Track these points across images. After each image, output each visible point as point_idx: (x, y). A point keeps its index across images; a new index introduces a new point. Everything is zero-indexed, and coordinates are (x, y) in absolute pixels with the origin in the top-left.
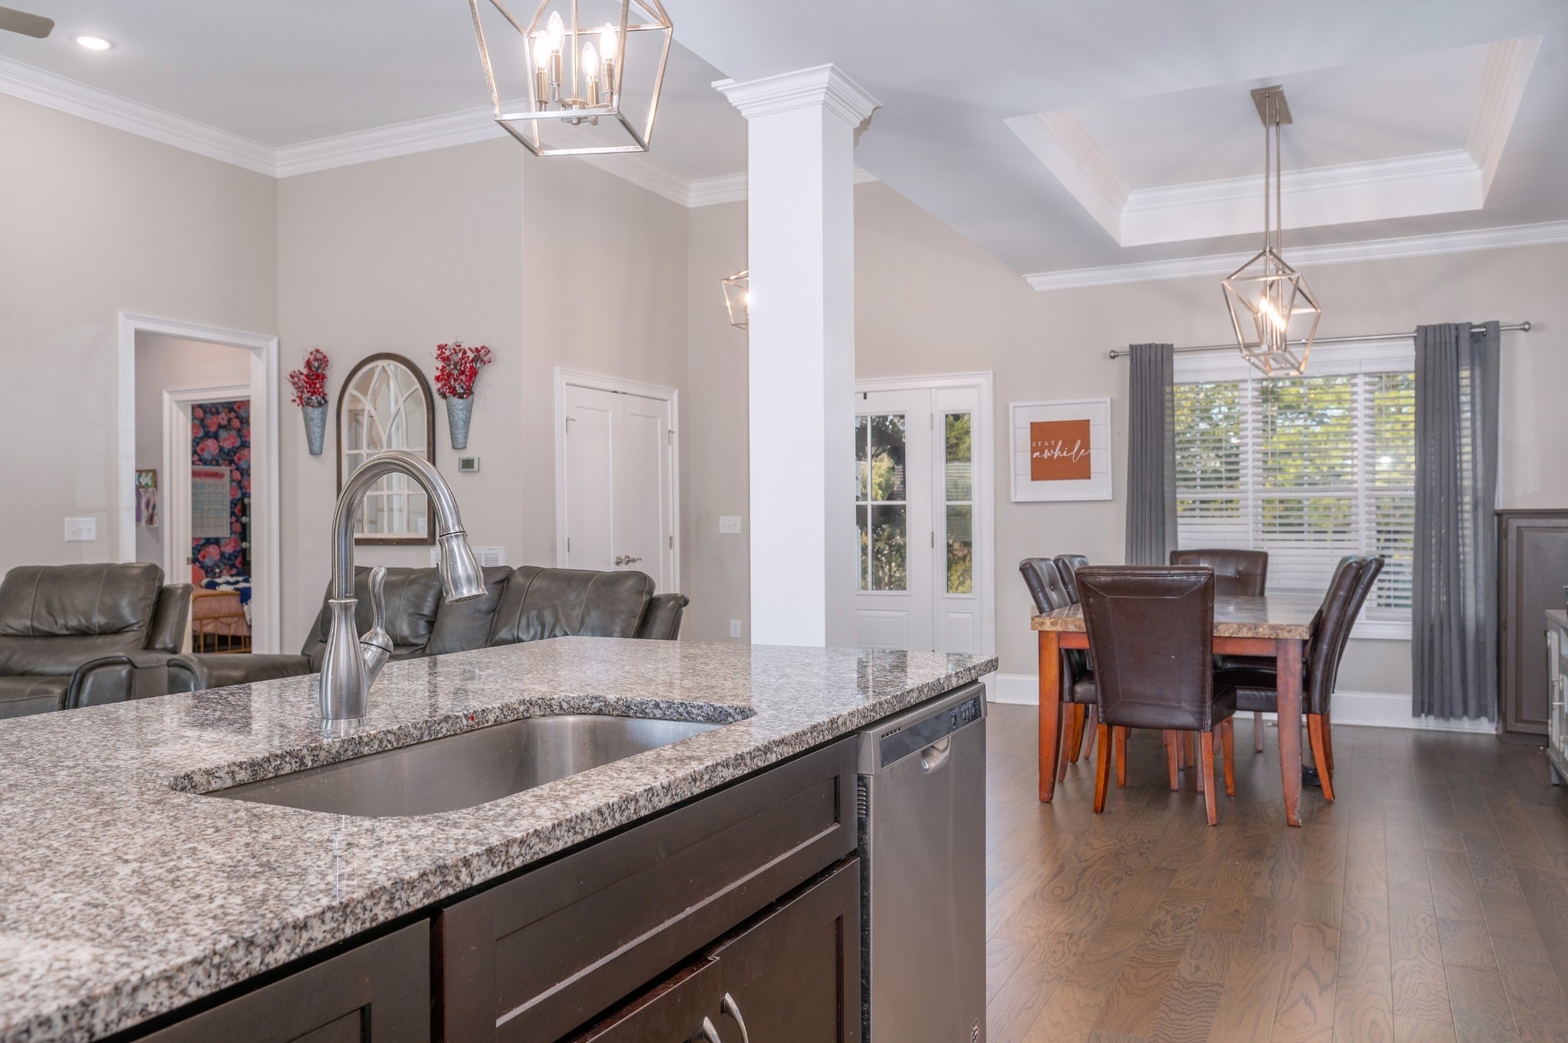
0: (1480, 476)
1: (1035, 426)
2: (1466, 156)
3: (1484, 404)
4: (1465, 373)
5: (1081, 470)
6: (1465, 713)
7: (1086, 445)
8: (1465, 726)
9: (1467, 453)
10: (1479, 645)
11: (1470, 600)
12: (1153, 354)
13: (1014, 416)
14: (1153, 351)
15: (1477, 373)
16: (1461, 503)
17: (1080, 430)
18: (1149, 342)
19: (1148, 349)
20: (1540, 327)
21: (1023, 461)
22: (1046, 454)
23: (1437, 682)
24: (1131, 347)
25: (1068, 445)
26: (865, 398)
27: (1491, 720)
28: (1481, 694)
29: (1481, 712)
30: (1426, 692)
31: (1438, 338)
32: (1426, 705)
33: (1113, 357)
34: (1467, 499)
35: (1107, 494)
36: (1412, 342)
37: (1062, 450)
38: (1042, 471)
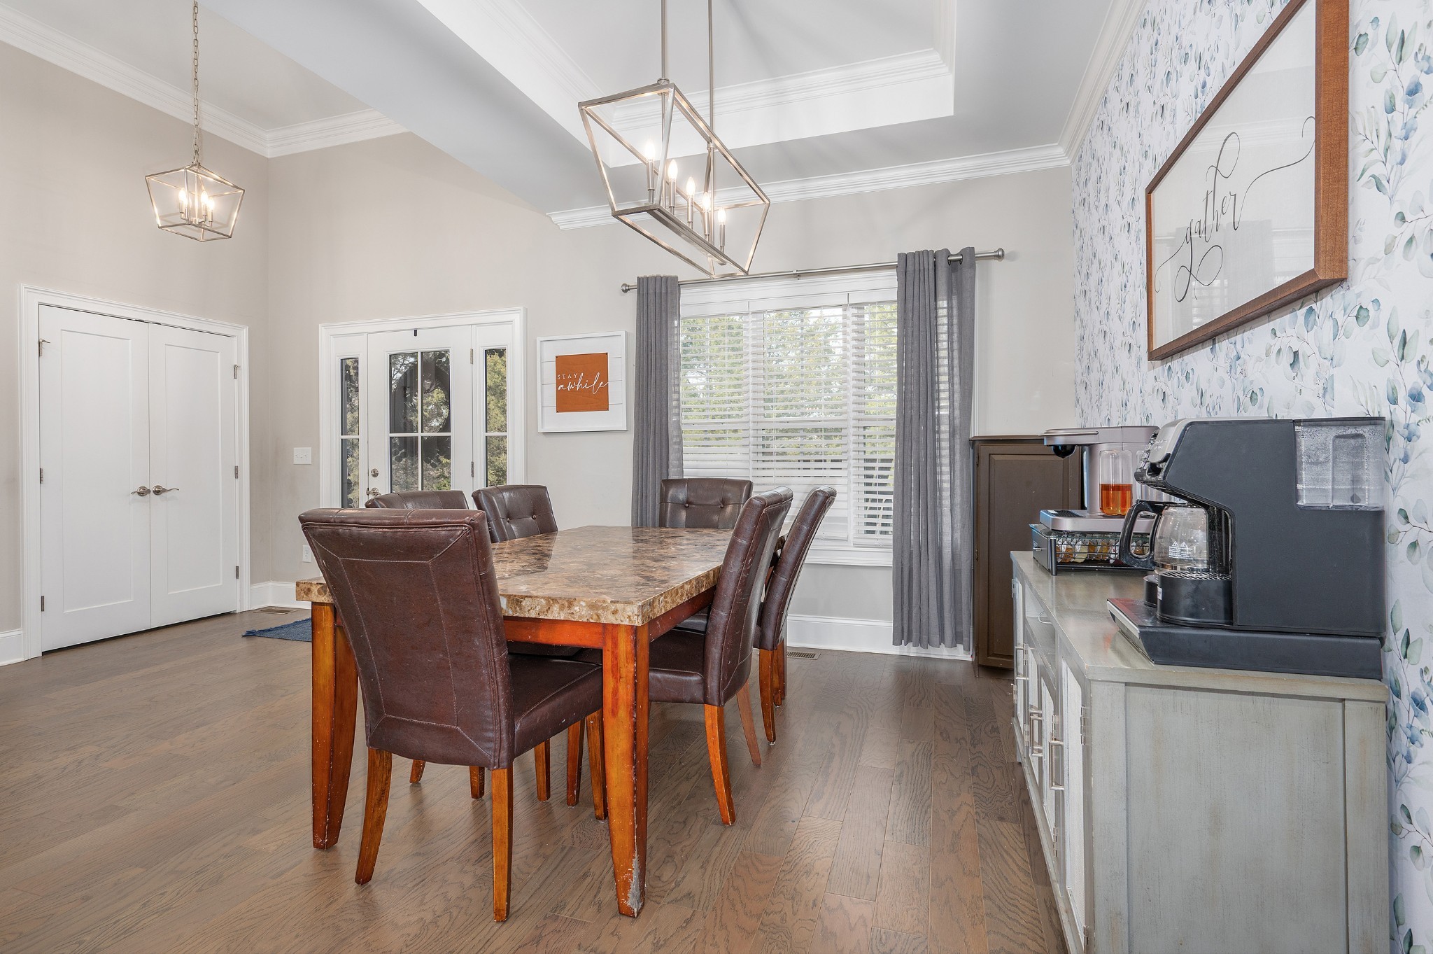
0: (957, 404)
1: (559, 359)
2: (936, 56)
3: (960, 333)
4: (943, 303)
5: (599, 401)
6: (942, 640)
7: (604, 378)
8: (944, 652)
9: (944, 382)
10: (955, 573)
11: (947, 529)
12: (658, 286)
13: (541, 352)
14: (658, 283)
15: (955, 303)
16: (939, 432)
17: (598, 363)
18: (655, 275)
19: (653, 280)
20: (1013, 256)
21: (549, 394)
22: (570, 387)
23: (915, 611)
24: (639, 279)
25: (589, 378)
26: (415, 335)
27: (967, 649)
28: (957, 622)
29: (957, 639)
30: (906, 621)
31: (917, 265)
32: (906, 634)
33: (625, 291)
34: (945, 427)
35: (622, 425)
36: (894, 272)
37: (583, 383)
38: (566, 402)
